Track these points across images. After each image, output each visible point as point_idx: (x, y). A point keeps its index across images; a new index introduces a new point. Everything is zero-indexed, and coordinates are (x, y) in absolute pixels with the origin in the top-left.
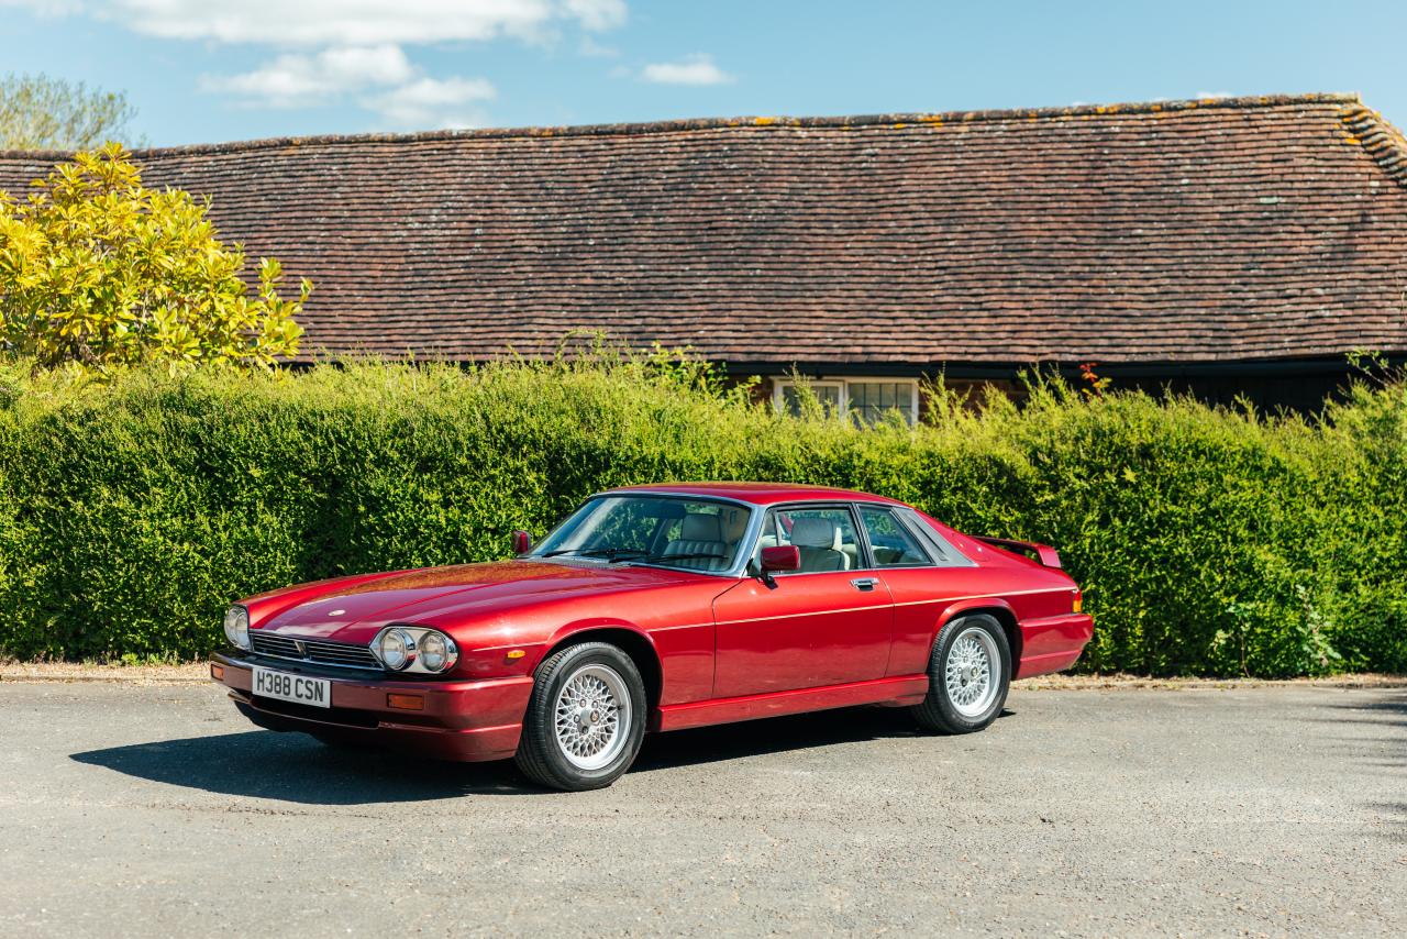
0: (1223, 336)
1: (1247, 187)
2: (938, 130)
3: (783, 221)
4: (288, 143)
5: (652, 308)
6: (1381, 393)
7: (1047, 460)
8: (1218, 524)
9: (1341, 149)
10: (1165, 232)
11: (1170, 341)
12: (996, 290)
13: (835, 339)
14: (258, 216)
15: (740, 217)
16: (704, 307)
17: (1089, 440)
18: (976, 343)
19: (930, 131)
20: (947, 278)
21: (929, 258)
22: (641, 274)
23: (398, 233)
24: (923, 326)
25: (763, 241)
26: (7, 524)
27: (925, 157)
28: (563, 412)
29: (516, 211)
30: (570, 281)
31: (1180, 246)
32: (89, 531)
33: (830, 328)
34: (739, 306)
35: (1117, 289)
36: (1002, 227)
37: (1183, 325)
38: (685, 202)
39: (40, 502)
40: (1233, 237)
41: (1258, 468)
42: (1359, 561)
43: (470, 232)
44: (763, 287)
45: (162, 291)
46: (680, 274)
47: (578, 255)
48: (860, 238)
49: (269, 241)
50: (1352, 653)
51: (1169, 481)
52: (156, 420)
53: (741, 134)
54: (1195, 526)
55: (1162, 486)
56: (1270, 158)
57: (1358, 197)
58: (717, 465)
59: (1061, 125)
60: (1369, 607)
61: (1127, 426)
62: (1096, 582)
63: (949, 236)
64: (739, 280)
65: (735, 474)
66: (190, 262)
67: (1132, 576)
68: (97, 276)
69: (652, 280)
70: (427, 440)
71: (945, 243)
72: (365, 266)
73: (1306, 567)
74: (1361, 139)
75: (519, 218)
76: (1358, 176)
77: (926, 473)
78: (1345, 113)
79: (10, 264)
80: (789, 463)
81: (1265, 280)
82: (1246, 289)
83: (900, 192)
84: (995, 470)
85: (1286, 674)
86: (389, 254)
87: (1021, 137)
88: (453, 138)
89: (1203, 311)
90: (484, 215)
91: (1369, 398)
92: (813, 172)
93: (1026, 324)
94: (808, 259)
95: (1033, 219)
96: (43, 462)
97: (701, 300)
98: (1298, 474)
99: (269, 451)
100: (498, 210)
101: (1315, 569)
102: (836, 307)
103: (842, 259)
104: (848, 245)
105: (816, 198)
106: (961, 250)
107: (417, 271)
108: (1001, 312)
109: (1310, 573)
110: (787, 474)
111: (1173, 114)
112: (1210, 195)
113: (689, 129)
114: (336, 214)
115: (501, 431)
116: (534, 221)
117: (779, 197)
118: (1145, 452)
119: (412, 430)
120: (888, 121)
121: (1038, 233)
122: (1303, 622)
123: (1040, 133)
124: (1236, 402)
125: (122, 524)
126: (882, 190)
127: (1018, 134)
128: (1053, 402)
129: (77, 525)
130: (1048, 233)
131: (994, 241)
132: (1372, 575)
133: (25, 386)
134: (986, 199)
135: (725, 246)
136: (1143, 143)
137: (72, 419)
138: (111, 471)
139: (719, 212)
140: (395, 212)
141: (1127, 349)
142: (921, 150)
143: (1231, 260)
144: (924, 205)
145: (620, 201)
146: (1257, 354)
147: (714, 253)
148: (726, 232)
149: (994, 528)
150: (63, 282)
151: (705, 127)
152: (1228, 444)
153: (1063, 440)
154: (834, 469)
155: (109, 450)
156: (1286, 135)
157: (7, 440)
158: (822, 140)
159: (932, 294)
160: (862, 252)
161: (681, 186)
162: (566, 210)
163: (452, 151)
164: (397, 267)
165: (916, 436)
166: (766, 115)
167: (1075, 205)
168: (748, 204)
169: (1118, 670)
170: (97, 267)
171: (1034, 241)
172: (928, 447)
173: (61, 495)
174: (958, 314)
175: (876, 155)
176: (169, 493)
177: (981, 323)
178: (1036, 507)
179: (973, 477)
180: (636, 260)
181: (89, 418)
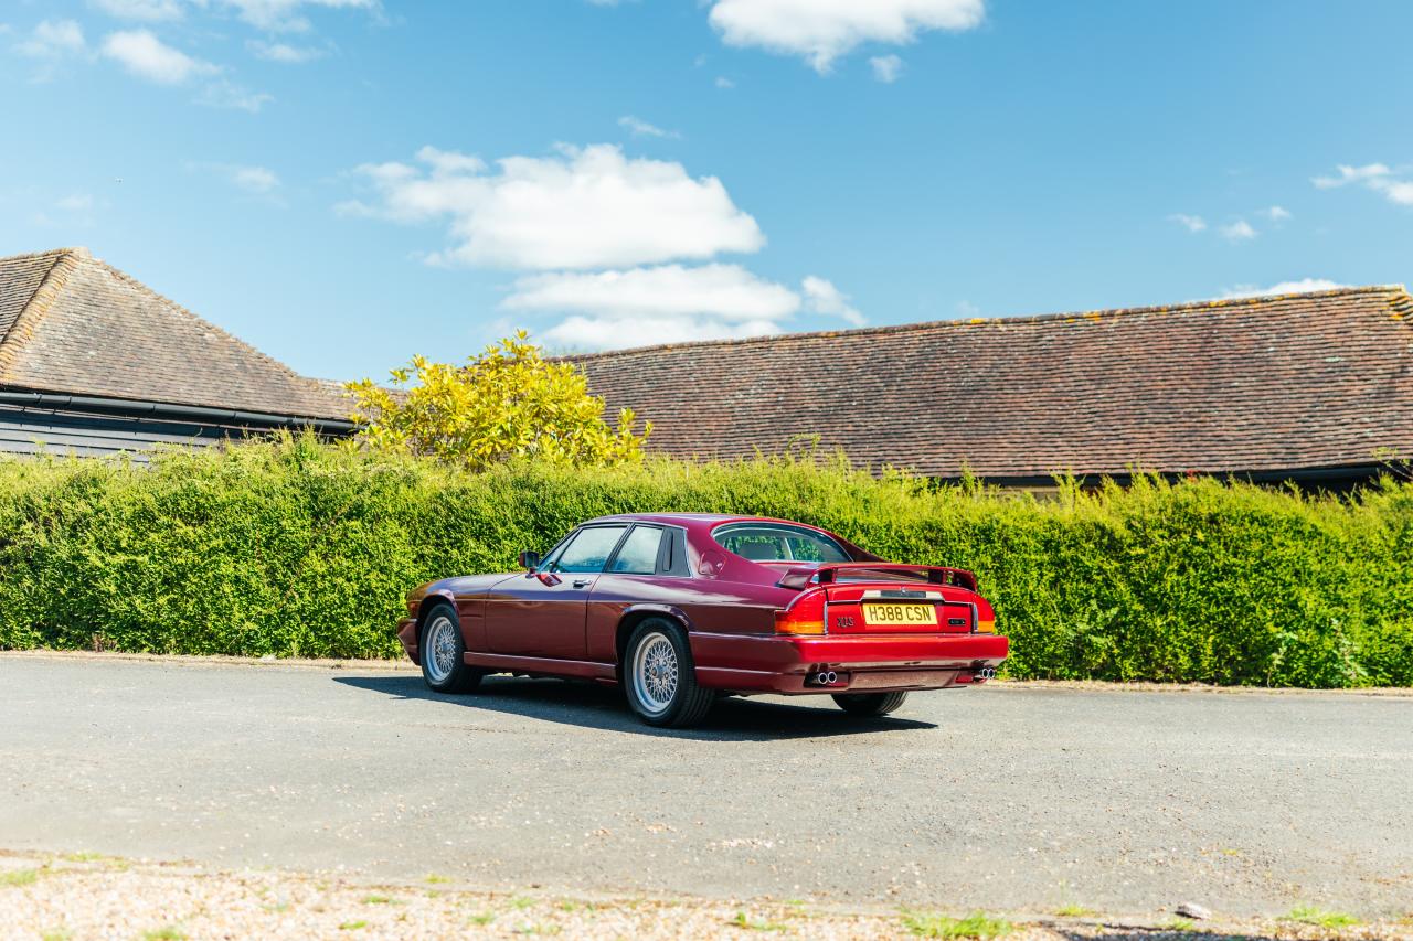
0: (1293, 452)
1: (1317, 351)
2: (1096, 322)
3: (985, 385)
4: (665, 348)
5: (891, 444)
6: (1406, 485)
7: (1139, 526)
8: (1270, 572)
9: (1388, 323)
10: (1255, 383)
11: (1254, 457)
12: (1130, 426)
13: (1014, 461)
14: (641, 394)
15: (956, 384)
16: (926, 443)
17: (1170, 510)
18: (1113, 461)
19: (1091, 323)
20: (1096, 419)
21: (1085, 406)
22: (886, 423)
23: (728, 402)
24: (1077, 451)
25: (970, 399)
27: (1087, 340)
28: (787, 490)
29: (806, 385)
30: (837, 428)
31: (1265, 393)
33: (1012, 454)
34: (950, 442)
35: (1218, 423)
36: (1137, 384)
37: (1264, 446)
38: (920, 375)
39: (428, 550)
40: (1304, 385)
41: (1300, 532)
42: (1382, 603)
43: (775, 399)
44: (967, 428)
45: (550, 427)
46: (911, 421)
47: (845, 412)
48: (1037, 394)
50: (1377, 672)
51: (1231, 541)
52: (509, 495)
54: (1251, 575)
55: (1225, 544)
56: (1335, 331)
57: (1399, 355)
58: (894, 526)
59: (1184, 315)
60: (1390, 637)
61: (1198, 501)
62: (1175, 614)
63: (1099, 391)
64: (952, 424)
65: (906, 533)
66: (571, 409)
67: (1203, 610)
68: (505, 414)
69: (893, 427)
71: (1096, 396)
72: (705, 423)
73: (1338, 605)
74: (1403, 315)
75: (808, 389)
76: (1400, 341)
77: (1048, 534)
78: (1392, 298)
79: (448, 406)
80: (947, 526)
81: (1327, 414)
82: (1312, 420)
83: (1068, 364)
84: (1099, 532)
85: (1324, 684)
86: (721, 415)
87: (1155, 324)
88: (769, 340)
89: (1279, 436)
90: (786, 388)
91: (1394, 486)
92: (1008, 353)
93: (1150, 448)
94: (1000, 409)
95: (1160, 378)
96: (432, 522)
97: (924, 438)
98: (1332, 536)
100: (795, 385)
101: (1346, 606)
102: (1016, 440)
103: (1024, 408)
104: (1029, 399)
105: (1009, 370)
106: (1108, 400)
107: (738, 425)
108: (1133, 440)
109: (1342, 610)
110: (944, 534)
111: (1265, 305)
112: (1289, 358)
114: (690, 391)
115: (742, 503)
116: (818, 391)
117: (983, 369)
118: (1213, 519)
119: (679, 501)
120: (1062, 318)
121: (1162, 387)
122: (1337, 646)
123: (1168, 321)
124: (1285, 485)
125: (483, 565)
126: (1055, 363)
127: (1154, 322)
128: (1148, 485)
130: (1170, 387)
131: (1131, 393)
132: (1392, 614)
133: (424, 473)
134: (1128, 366)
135: (943, 402)
136: (1242, 325)
137: (452, 494)
139: (941, 381)
140: (728, 389)
141: (1221, 463)
142: (1084, 336)
143: (1302, 401)
144: (1084, 371)
145: (876, 376)
146: (1317, 464)
147: (936, 407)
148: (945, 393)
149: (1098, 574)
150: (483, 418)
151: (937, 327)
152: (1277, 513)
153: (1152, 511)
155: (475, 514)
156: (1347, 315)
157: (409, 508)
159: (1085, 430)
160: (1038, 404)
161: (917, 365)
162: (840, 383)
163: (769, 349)
164: (726, 423)
165: (1043, 511)
166: (978, 319)
167: (1191, 368)
168: (962, 375)
169: (1194, 680)
170: (507, 413)
171: (1160, 392)
172: (1051, 516)
173: (443, 545)
174: (1102, 442)
175: (1052, 340)
176: (515, 545)
177: (1117, 448)
178: (1130, 559)
179: (1082, 537)
180: (883, 413)
181: (463, 493)
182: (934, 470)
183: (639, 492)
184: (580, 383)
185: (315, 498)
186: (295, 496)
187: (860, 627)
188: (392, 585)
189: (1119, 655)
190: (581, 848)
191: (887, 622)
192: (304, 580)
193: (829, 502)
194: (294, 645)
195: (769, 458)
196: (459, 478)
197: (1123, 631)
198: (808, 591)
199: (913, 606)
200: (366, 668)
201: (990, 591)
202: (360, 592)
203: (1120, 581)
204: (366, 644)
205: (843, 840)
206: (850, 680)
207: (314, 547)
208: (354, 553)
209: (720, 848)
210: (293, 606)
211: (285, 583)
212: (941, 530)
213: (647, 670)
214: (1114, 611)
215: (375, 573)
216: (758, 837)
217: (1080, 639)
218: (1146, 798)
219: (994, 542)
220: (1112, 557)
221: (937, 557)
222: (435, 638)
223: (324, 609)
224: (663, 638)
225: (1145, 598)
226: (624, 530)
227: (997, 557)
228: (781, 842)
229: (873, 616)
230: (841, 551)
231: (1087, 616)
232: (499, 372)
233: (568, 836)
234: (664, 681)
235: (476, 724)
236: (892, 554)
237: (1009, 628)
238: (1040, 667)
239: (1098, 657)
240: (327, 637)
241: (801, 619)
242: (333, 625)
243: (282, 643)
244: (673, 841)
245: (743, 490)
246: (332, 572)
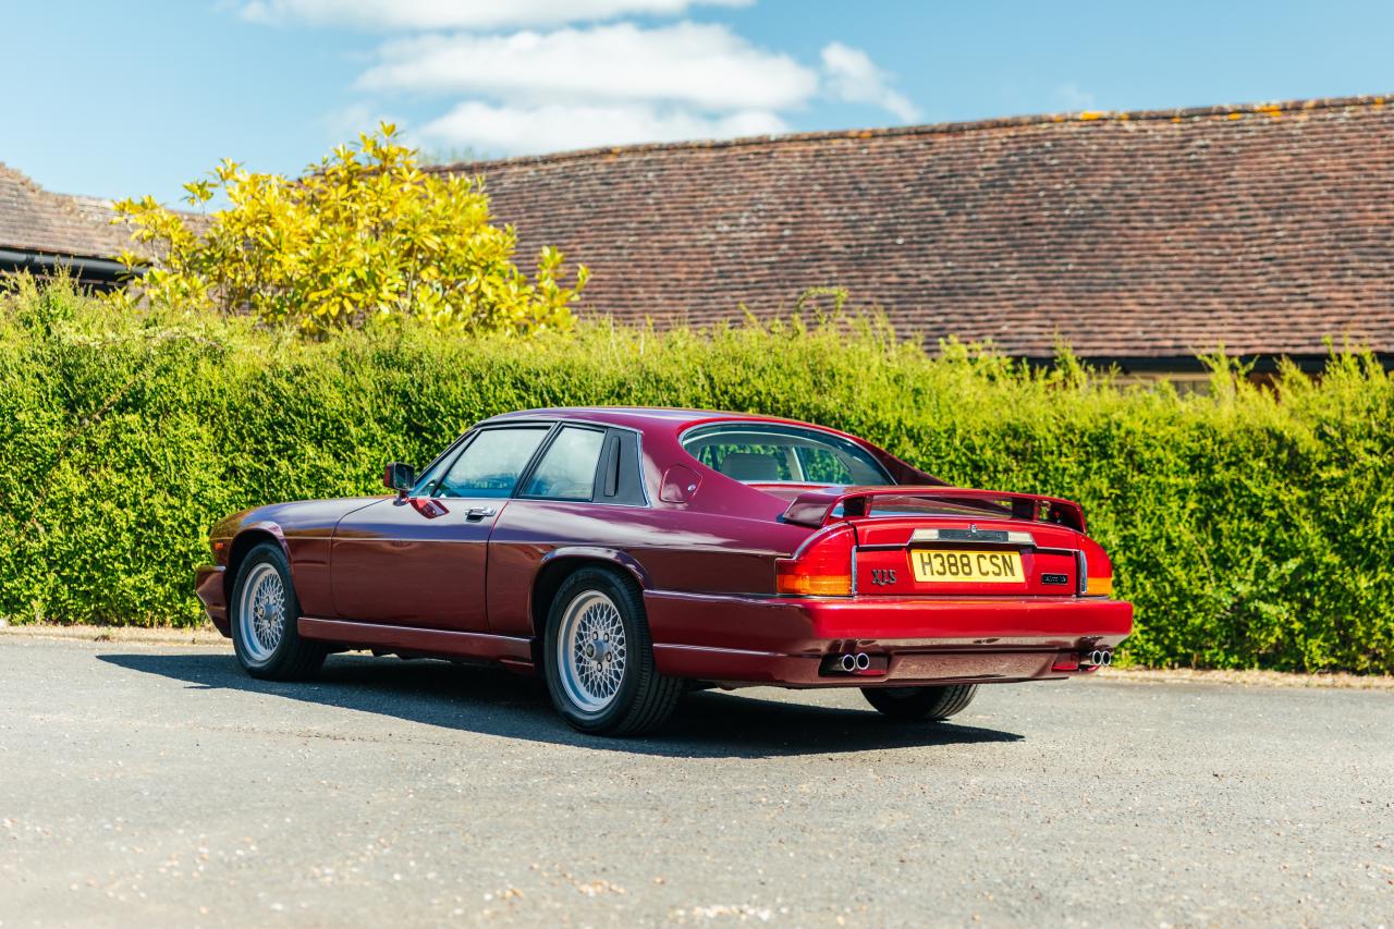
2: (1275, 119)
3: (1102, 215)
4: (607, 152)
5: (956, 305)
7: (1336, 434)
12: (1324, 280)
13: (1145, 332)
14: (571, 223)
15: (1057, 213)
16: (1011, 303)
17: (1383, 411)
18: (1298, 334)
19: (1266, 121)
20: (1272, 269)
21: (1254, 249)
22: (949, 271)
23: (706, 236)
24: (1241, 318)
25: (1078, 236)
26: (210, 483)
27: (1259, 147)
28: (795, 373)
29: (827, 212)
30: (874, 279)
32: (293, 492)
33: (1141, 322)
34: (1047, 302)
36: (1336, 216)
38: (1001, 199)
39: (244, 461)
43: (778, 234)
44: (1073, 281)
45: (430, 274)
46: (988, 270)
47: (886, 254)
48: (1182, 230)
49: (579, 247)
52: (368, 378)
53: (1066, 129)
58: (960, 432)
64: (1050, 275)
65: (978, 442)
66: (462, 245)
68: (359, 254)
69: (959, 278)
71: (1272, 234)
72: (670, 269)
75: (829, 219)
77: (1195, 446)
79: (269, 241)
80: (1040, 432)
83: (1230, 183)
84: (1274, 443)
86: (695, 256)
87: (1365, 124)
88: (769, 142)
90: (795, 217)
92: (1138, 166)
93: (1353, 314)
94: (1124, 253)
96: (249, 418)
97: (1007, 296)
99: (481, 411)
100: (809, 212)
102: (1149, 301)
103: (1161, 252)
104: (1168, 238)
105: (1138, 192)
106: (1290, 240)
107: (721, 274)
108: (1328, 303)
110: (1037, 444)
113: (1012, 126)
114: (647, 219)
116: (844, 221)
117: (1100, 191)
119: (630, 390)
120: (1222, 112)
121: (1375, 221)
123: (1385, 119)
125: (327, 485)
126: (1210, 182)
127: (1362, 121)
129: (281, 485)
130: (1385, 221)
131: (1327, 230)
133: (237, 342)
134: (1322, 188)
135: (1037, 241)
137: (280, 375)
138: (316, 430)
139: (1035, 207)
140: (705, 216)
142: (1255, 141)
144: (1255, 195)
145: (934, 199)
147: (1026, 248)
148: (1040, 227)
149: (1272, 508)
150: (325, 259)
151: (1029, 124)
153: (1356, 412)
154: (1089, 437)
155: (315, 406)
157: (213, 396)
158: (1150, 133)
159: (1254, 285)
160: (1183, 244)
161: (998, 183)
162: (878, 209)
163: (769, 155)
164: (702, 270)
165: (1191, 408)
166: (1094, 112)
168: (1066, 199)
170: (362, 251)
171: (1370, 229)
172: (1201, 418)
173: (266, 453)
174: (1281, 305)
175: (1206, 147)
176: (376, 453)
177: (1304, 314)
178: (1321, 485)
179: (1249, 451)
180: (944, 257)
181: (297, 373)
182: (1021, 345)
183: (567, 374)
184: (479, 207)
185: (69, 378)
186: (38, 376)
187: (906, 585)
188: (188, 515)
189: (1301, 632)
190: (478, 917)
191: (948, 578)
192: (53, 505)
193: (859, 393)
194: (37, 605)
195: (768, 324)
196: (287, 349)
197: (1308, 595)
198: (828, 529)
199: (988, 554)
200: (149, 640)
201: (1105, 532)
202: (139, 524)
203: (1306, 518)
204: (147, 603)
205: (878, 909)
206: (889, 666)
207: (68, 454)
208: (130, 464)
209: (690, 919)
210: (35, 544)
211: (24, 509)
212: (1031, 438)
213: (579, 648)
214: (1292, 564)
215: (163, 494)
216: (749, 903)
217: (1240, 604)
218: (1340, 850)
219: (1112, 456)
220: (1294, 485)
221: (1025, 479)
222: (254, 595)
223: (82, 550)
224: (604, 599)
225: (1343, 545)
226: (545, 432)
227: (1118, 481)
228: (784, 910)
229: (926, 569)
230: (878, 468)
231: (1251, 572)
232: (351, 187)
233: (459, 899)
234: (605, 664)
235: (316, 728)
236: (955, 473)
237: (1134, 589)
238: (1181, 649)
239: (1270, 634)
240: (87, 593)
241: (817, 572)
242: (97, 575)
243: (18, 600)
244: (619, 907)
245: (727, 374)
246: (95, 492)
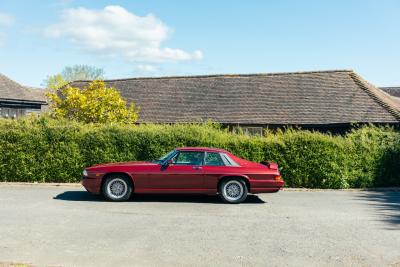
0: (325, 119)
1: (330, 88)
7: (289, 144)
8: (324, 157)
9: (349, 81)
17: (297, 140)
26: (78, 155)
32: (94, 157)
35: (303, 109)
40: (327, 99)
41: (332, 146)
42: (353, 165)
50: (351, 185)
51: (314, 148)
53: (227, 77)
55: (312, 150)
56: (334, 83)
57: (353, 91)
60: (355, 175)
61: (305, 137)
62: (298, 169)
66: (115, 103)
70: (163, 139)
74: (353, 79)
77: (264, 147)
78: (350, 74)
79: (79, 103)
84: (278, 146)
85: (338, 188)
88: (168, 78)
91: (355, 132)
96: (85, 142)
98: (340, 147)
99: (131, 141)
109: (343, 168)
111: (315, 74)
112: (322, 90)
113: (216, 76)
115: (177, 137)
118: (309, 143)
120: (256, 75)
122: (341, 178)
124: (327, 133)
125: (101, 155)
128: (290, 132)
129: (92, 155)
132: (355, 169)
136: (308, 80)
137: (91, 134)
138: (99, 144)
141: (305, 122)
146: (332, 123)
148: (223, 97)
149: (278, 158)
150: (90, 107)
151: (220, 76)
152: (326, 141)
153: (292, 140)
154: (245, 145)
155: (98, 140)
156: (338, 78)
158: (243, 79)
163: (168, 81)
166: (232, 74)
167: (294, 92)
169: (303, 187)
171: (286, 99)
172: (264, 141)
173: (89, 149)
178: (286, 154)
179: (273, 147)
181: (95, 134)
183: (147, 134)
186: (43, 134)
188: (74, 161)
192: (47, 160)
193: (202, 137)
194: (43, 179)
202: (64, 163)
203: (284, 160)
204: (65, 178)
207: (49, 150)
208: (62, 151)
210: (43, 167)
211: (41, 160)
212: (234, 145)
215: (68, 157)
219: (249, 149)
223: (53, 168)
225: (290, 164)
242: (55, 173)
243: (40, 178)
245: (178, 134)
246: (55, 157)
